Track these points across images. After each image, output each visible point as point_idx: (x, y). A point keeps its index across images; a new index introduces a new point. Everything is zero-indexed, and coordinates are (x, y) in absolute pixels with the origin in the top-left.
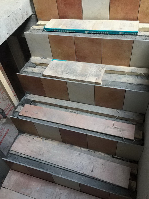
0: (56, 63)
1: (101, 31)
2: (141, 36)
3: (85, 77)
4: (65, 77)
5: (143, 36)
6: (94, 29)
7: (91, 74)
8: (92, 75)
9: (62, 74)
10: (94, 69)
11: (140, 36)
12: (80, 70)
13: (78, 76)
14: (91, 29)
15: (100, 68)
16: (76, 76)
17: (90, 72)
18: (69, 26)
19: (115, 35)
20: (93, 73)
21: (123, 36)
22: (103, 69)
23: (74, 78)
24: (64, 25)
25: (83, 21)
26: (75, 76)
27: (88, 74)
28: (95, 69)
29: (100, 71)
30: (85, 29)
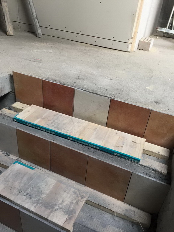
0: (17, 171)
1: (89, 144)
2: (145, 166)
3: (49, 211)
4: (18, 202)
5: (147, 167)
6: (80, 138)
7: (61, 206)
8: (62, 208)
9: (18, 194)
10: (69, 195)
11: (142, 165)
12: (48, 192)
13: (41, 205)
14: (77, 136)
15: (79, 196)
16: (37, 204)
17: (60, 202)
18: (50, 122)
19: (108, 155)
20: (65, 204)
21: (119, 158)
22: (82, 200)
23: (32, 209)
24: (44, 119)
25: (71, 119)
26: (35, 204)
27: (56, 204)
28: (71, 196)
29: (77, 203)
30: (68, 134)
